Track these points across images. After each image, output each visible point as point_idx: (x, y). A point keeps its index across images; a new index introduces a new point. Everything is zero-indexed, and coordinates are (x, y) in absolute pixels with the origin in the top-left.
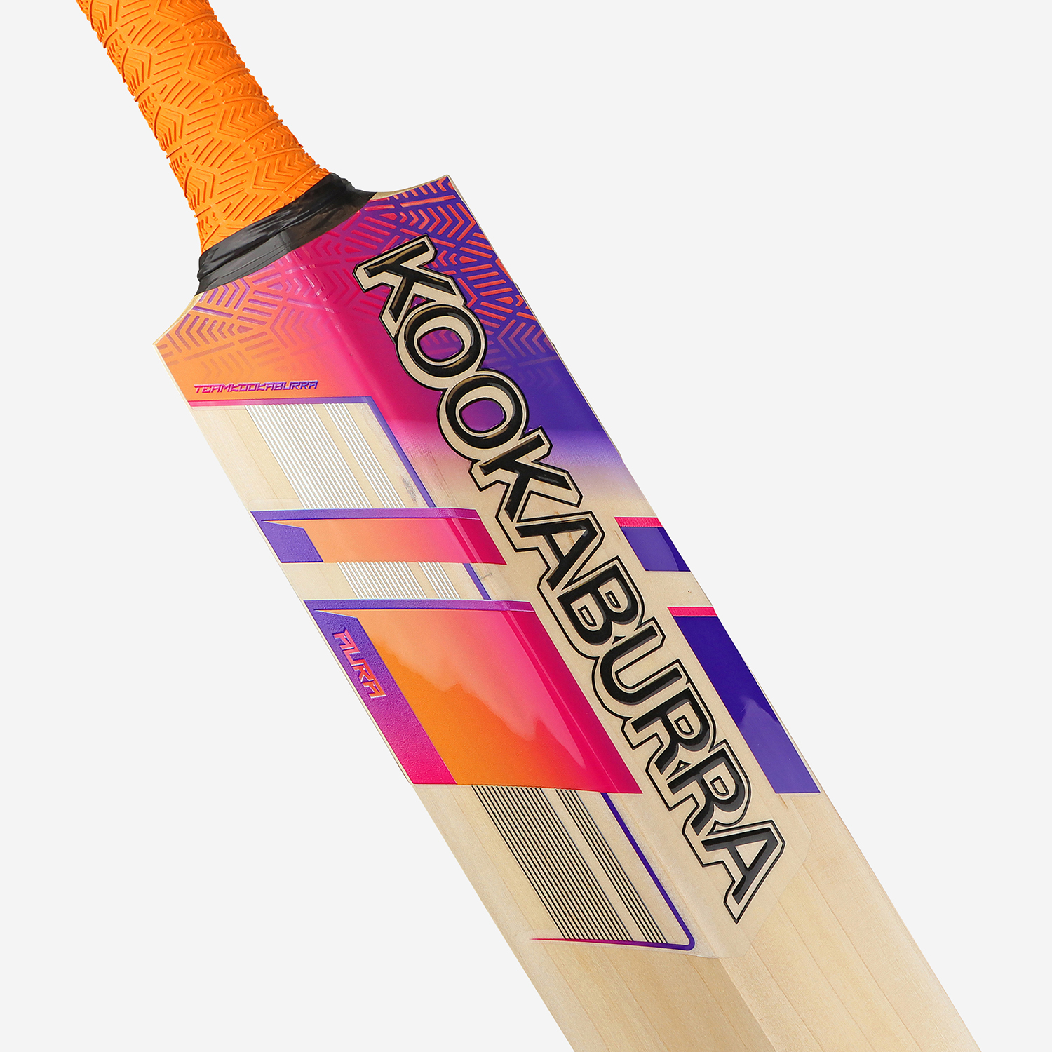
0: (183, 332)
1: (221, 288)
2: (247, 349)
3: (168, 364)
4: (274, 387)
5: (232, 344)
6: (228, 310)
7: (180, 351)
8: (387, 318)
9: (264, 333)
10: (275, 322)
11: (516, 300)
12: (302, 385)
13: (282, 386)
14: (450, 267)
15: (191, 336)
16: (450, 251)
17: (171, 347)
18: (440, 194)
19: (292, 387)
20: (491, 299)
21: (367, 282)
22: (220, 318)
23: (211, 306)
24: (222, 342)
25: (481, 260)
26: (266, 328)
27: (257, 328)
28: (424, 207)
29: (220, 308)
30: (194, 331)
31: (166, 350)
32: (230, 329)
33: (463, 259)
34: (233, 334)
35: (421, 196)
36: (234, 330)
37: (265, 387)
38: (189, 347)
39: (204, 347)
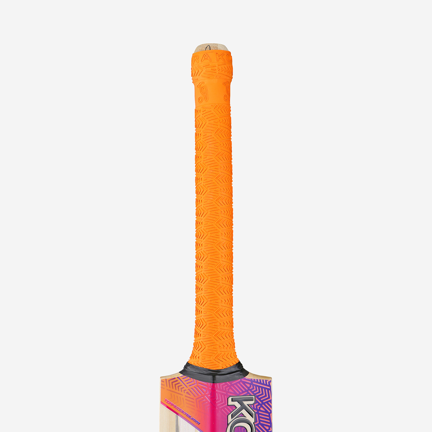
0: (171, 382)
1: (189, 378)
2: (186, 399)
3: (161, 387)
4: (187, 415)
5: (182, 395)
6: (187, 385)
7: (167, 386)
8: (230, 416)
9: (193, 399)
10: (198, 398)
11: (269, 429)
12: (195, 421)
13: (190, 417)
14: (256, 409)
15: (172, 384)
16: (259, 404)
17: (165, 383)
18: (266, 385)
19: (192, 419)
20: (263, 425)
21: (230, 403)
22: (183, 386)
23: (183, 380)
24: (180, 392)
25: (266, 412)
26: (195, 398)
27: (192, 396)
28: (259, 387)
29: (185, 383)
30: (174, 384)
31: (163, 383)
32: (184, 391)
33: (262, 409)
34: (184, 392)
35: (260, 383)
36: (186, 392)
37: (185, 413)
38: (170, 387)
39: (174, 390)
